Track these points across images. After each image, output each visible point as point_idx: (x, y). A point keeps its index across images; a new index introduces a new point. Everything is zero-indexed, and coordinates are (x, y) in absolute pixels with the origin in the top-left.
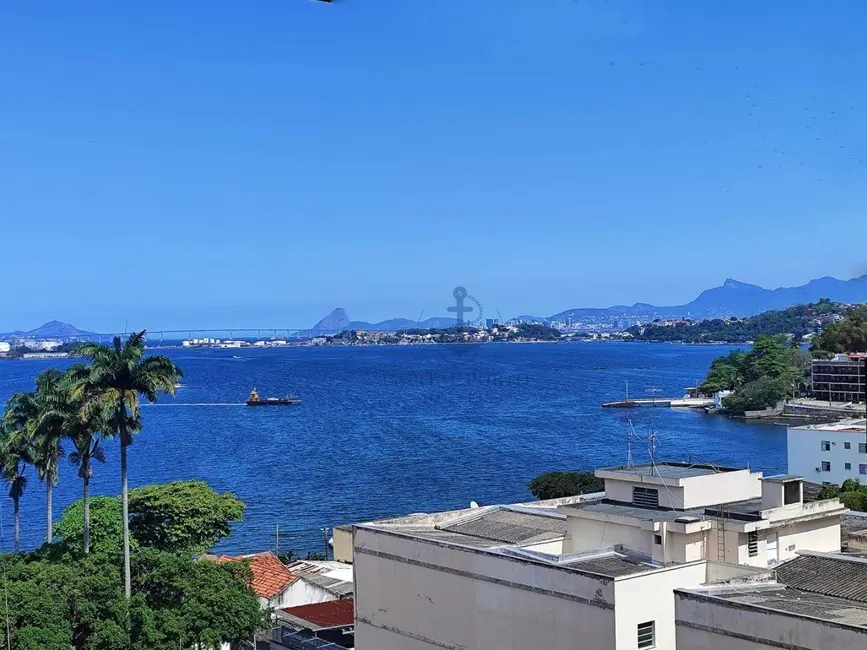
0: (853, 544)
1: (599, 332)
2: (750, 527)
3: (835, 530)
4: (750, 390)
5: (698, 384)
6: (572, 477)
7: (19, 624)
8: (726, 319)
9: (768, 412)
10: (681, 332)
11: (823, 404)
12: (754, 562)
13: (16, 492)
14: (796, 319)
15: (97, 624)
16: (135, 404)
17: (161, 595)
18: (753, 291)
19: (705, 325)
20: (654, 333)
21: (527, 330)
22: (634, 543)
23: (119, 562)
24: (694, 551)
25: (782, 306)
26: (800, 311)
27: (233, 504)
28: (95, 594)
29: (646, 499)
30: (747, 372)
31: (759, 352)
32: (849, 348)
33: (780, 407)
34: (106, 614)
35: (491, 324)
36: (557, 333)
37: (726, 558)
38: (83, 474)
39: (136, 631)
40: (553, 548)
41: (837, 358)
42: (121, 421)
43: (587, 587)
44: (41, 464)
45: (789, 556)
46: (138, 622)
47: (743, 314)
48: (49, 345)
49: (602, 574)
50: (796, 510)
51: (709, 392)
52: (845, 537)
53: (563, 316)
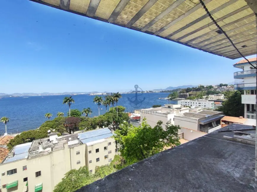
0: (190, 111)
1: (157, 92)
2: (180, 110)
3: (188, 110)
4: (173, 97)
5: (168, 97)
6: (157, 106)
7: (108, 118)
8: (170, 90)
9: (175, 99)
10: (165, 91)
11: (180, 98)
12: (181, 113)
13: (106, 107)
14: (177, 90)
15: (115, 119)
16: (118, 98)
17: (120, 116)
18: (172, 88)
19: (167, 91)
20: (162, 92)
21: (150, 92)
22: (169, 111)
23: (117, 113)
24: (175, 112)
25: (175, 89)
26: (177, 89)
27: (125, 108)
28: (115, 116)
29: (169, 107)
30: (172, 95)
31: (174, 93)
32: (183, 93)
33: (176, 99)
34: (116, 118)
35: (146, 91)
36: (153, 92)
37: (178, 113)
38: (113, 105)
39: (118, 119)
40: (160, 112)
41: (181, 94)
42: (117, 100)
43: (165, 115)
44: (109, 104)
45: (184, 113)
46: (119, 118)
47: (172, 90)
48: (105, 93)
49: (166, 114)
50: (185, 108)
51: (169, 97)
52: (189, 111)
53: (153, 90)
